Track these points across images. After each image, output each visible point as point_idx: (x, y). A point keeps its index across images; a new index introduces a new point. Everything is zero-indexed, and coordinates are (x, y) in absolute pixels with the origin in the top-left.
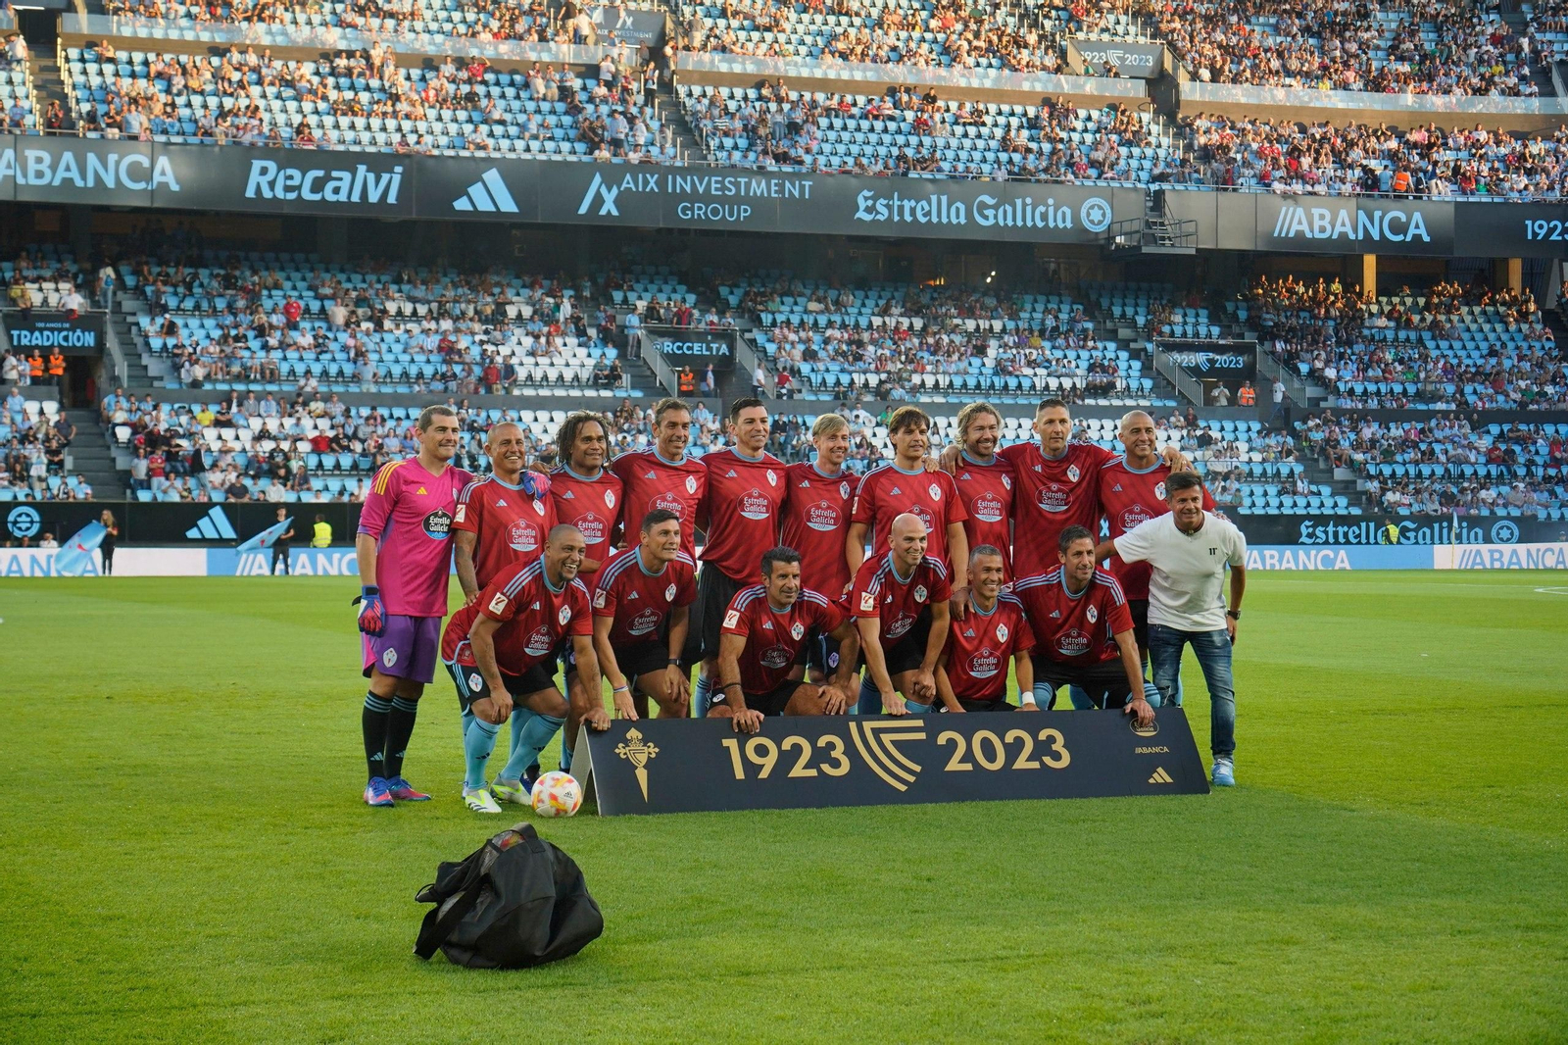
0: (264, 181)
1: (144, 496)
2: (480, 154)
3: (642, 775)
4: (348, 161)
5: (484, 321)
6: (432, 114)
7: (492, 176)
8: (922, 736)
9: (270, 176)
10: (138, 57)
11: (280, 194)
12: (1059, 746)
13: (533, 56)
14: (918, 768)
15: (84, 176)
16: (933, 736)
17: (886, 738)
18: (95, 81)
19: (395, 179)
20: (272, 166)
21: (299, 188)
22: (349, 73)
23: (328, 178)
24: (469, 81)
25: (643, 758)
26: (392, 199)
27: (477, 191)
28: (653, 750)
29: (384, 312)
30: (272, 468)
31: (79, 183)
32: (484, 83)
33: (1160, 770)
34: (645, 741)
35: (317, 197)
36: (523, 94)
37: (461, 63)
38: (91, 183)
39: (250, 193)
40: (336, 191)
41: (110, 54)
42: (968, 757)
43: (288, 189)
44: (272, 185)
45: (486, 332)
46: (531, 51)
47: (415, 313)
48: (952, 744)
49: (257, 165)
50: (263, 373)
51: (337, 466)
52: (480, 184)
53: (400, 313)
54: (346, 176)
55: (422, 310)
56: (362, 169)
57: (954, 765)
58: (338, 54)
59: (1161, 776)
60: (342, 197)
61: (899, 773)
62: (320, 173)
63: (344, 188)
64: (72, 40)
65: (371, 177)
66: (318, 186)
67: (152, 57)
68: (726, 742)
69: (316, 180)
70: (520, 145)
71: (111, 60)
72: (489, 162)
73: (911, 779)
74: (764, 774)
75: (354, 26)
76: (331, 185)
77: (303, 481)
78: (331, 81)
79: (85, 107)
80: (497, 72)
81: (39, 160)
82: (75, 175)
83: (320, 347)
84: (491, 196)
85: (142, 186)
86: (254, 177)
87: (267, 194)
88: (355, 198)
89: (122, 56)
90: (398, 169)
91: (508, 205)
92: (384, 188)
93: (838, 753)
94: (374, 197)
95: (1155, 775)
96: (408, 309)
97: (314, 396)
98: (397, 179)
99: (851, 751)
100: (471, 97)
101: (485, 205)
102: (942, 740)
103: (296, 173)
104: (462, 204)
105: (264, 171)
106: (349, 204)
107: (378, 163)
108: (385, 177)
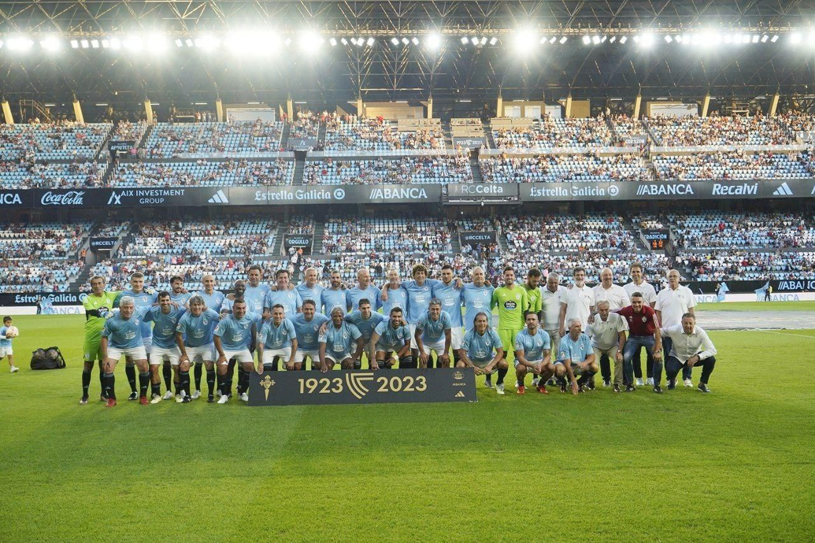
0: (717, 190)
1: (699, 280)
2: (779, 178)
3: (267, 392)
4: (742, 183)
5: (778, 227)
6: (761, 167)
7: (785, 185)
8: (372, 379)
9: (719, 189)
10: (672, 157)
11: (722, 193)
12: (423, 383)
13: (785, 149)
14: (367, 390)
15: (667, 191)
16: (376, 379)
17: (358, 379)
18: (663, 165)
19: (755, 187)
20: (720, 185)
21: (727, 191)
22: (733, 157)
23: (736, 188)
24: (769, 157)
25: (269, 386)
26: (755, 193)
27: (780, 189)
28: (273, 383)
29: (747, 225)
30: (733, 271)
31: (665, 193)
32: (774, 158)
33: (461, 392)
34: (271, 380)
35: (733, 193)
36: (786, 160)
37: (765, 152)
38: (669, 193)
39: (714, 193)
40: (738, 191)
41: (664, 157)
42: (388, 386)
43: (724, 192)
44: (720, 191)
45: (779, 230)
46: (784, 147)
47: (756, 225)
48: (383, 381)
49: (715, 185)
50: (719, 244)
51: (751, 270)
52: (781, 187)
53: (751, 225)
54: (741, 187)
55: (758, 224)
56: (746, 185)
57: (381, 390)
58: (729, 152)
59: (461, 394)
60: (740, 193)
61: (359, 391)
62: (734, 187)
63: (741, 191)
64: (654, 154)
65: (748, 187)
66: (733, 190)
67: (676, 157)
68: (299, 380)
69: (732, 189)
70: (789, 175)
71: (666, 159)
72: (783, 181)
73: (364, 394)
74: (310, 392)
75: (729, 144)
76: (737, 190)
77: (742, 274)
78: (728, 160)
79: (663, 172)
80: (776, 154)
81: (654, 188)
82: (664, 191)
83: (733, 235)
84: (784, 191)
85: (683, 193)
86: (715, 189)
87: (718, 193)
88: (744, 193)
89: (668, 157)
90: (756, 184)
91: (790, 193)
92: (752, 190)
93: (339, 385)
94: (749, 193)
95: (458, 394)
96: (754, 224)
97: (737, 251)
98: (756, 187)
99: (344, 384)
100: (771, 162)
101: (783, 193)
102: (379, 380)
103: (727, 187)
104: (776, 193)
105: (717, 187)
106: (742, 195)
107: (751, 183)
108: (753, 187)
